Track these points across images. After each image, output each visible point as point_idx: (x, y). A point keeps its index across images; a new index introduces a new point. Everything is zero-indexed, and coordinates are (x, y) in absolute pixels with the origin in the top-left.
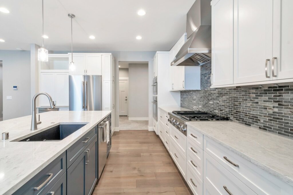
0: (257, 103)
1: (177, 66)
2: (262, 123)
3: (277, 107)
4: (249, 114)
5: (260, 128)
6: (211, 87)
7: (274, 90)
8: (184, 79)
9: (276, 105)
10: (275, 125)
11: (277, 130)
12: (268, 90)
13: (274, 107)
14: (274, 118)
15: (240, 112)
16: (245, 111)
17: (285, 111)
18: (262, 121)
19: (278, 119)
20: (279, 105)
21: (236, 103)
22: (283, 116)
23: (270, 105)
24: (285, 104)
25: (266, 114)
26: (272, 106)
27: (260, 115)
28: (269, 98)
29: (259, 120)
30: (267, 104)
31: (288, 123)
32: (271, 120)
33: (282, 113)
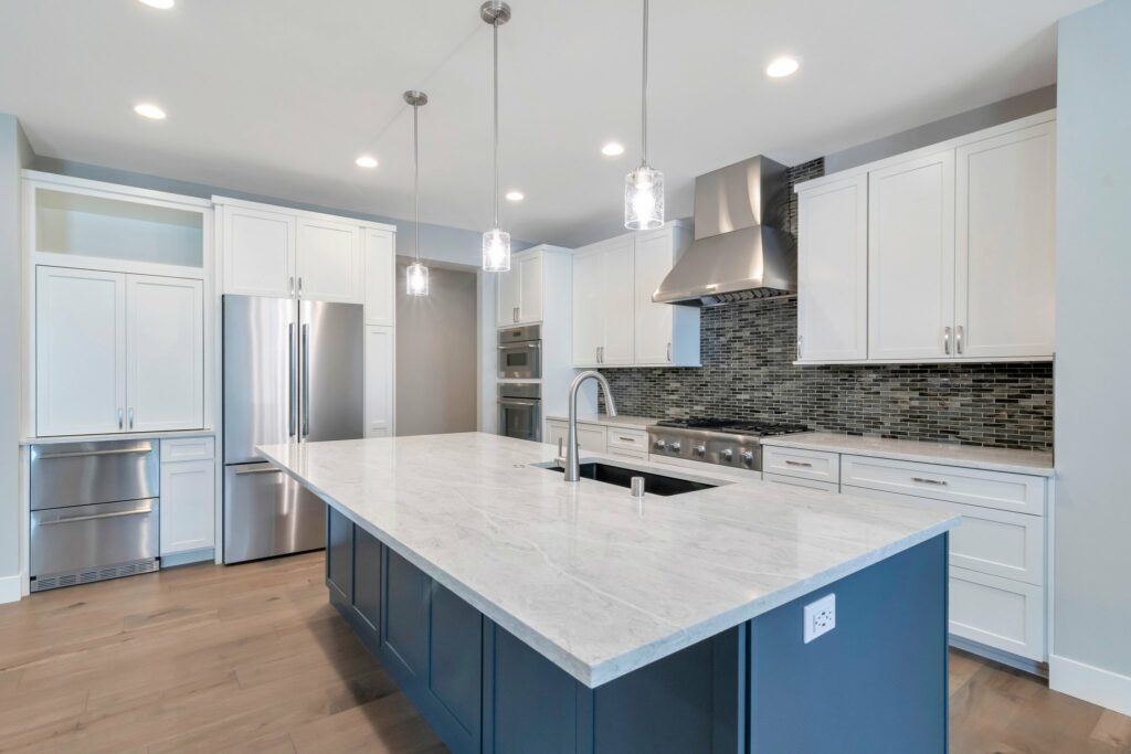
0: (878, 393)
1: (673, 303)
2: (888, 428)
3: (918, 399)
4: (858, 413)
5: (884, 436)
6: (795, 363)
7: (911, 372)
8: (669, 339)
9: (916, 395)
10: (914, 427)
11: (917, 435)
12: (900, 372)
13: (911, 399)
14: (912, 416)
15: (836, 412)
16: (850, 409)
17: (931, 404)
18: (887, 424)
19: (919, 417)
20: (921, 394)
21: (824, 396)
22: (927, 412)
23: (904, 395)
24: (932, 393)
25: (896, 411)
26: (908, 397)
27: (883, 415)
28: (902, 385)
29: (882, 423)
30: (898, 395)
31: (936, 422)
32: (906, 421)
33: (926, 408)
